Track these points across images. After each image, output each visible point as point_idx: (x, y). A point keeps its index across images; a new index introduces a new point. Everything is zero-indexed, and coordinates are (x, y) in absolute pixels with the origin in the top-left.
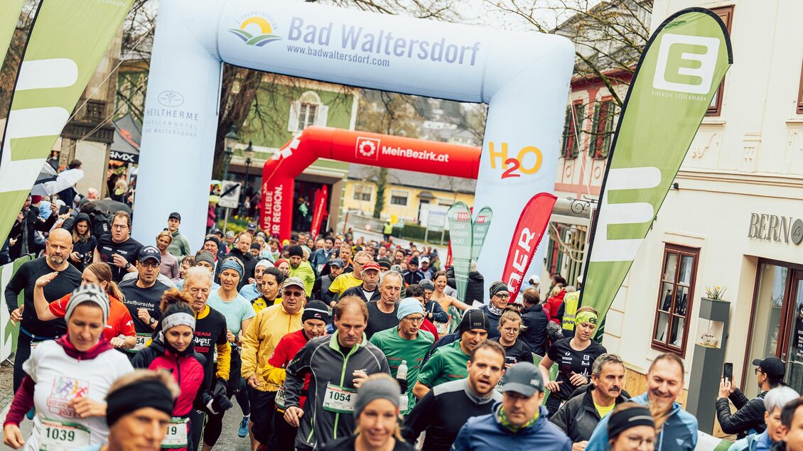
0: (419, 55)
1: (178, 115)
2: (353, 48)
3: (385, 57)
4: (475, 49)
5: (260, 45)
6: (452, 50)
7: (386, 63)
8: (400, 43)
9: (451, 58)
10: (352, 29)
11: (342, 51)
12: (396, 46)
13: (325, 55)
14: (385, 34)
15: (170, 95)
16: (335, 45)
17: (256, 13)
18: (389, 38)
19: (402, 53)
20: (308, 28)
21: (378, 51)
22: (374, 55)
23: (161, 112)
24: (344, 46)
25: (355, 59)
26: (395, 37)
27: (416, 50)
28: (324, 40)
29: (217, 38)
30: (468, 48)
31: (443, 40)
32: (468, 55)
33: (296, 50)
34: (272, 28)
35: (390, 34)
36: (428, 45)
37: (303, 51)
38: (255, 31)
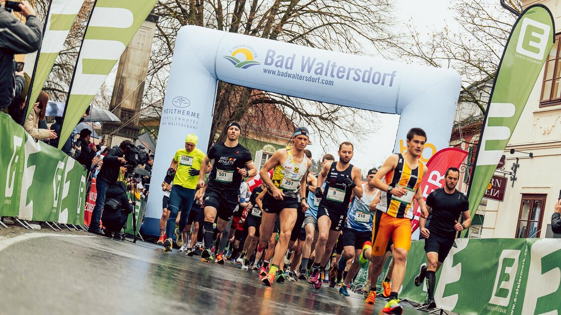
0: (354, 79)
1: (186, 113)
2: (309, 72)
3: (332, 79)
4: (393, 76)
5: (245, 68)
6: (377, 76)
7: (331, 83)
8: (342, 69)
9: (376, 81)
10: (309, 58)
11: (301, 74)
12: (339, 72)
13: (290, 76)
14: (331, 63)
15: (181, 99)
16: (296, 70)
17: (243, 46)
18: (334, 66)
19: (343, 76)
20: (278, 57)
21: (326, 75)
22: (323, 77)
23: (173, 111)
24: (303, 71)
25: (310, 79)
26: (338, 65)
27: (352, 74)
28: (289, 66)
29: (215, 62)
30: (388, 75)
31: (371, 69)
32: (388, 80)
33: (269, 72)
34: (254, 56)
35: (334, 63)
36: (360, 71)
37: (274, 73)
38: (242, 58)
